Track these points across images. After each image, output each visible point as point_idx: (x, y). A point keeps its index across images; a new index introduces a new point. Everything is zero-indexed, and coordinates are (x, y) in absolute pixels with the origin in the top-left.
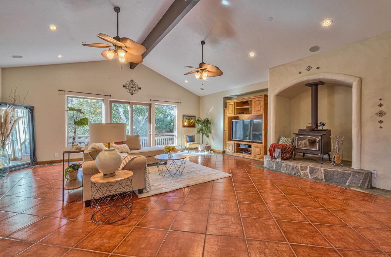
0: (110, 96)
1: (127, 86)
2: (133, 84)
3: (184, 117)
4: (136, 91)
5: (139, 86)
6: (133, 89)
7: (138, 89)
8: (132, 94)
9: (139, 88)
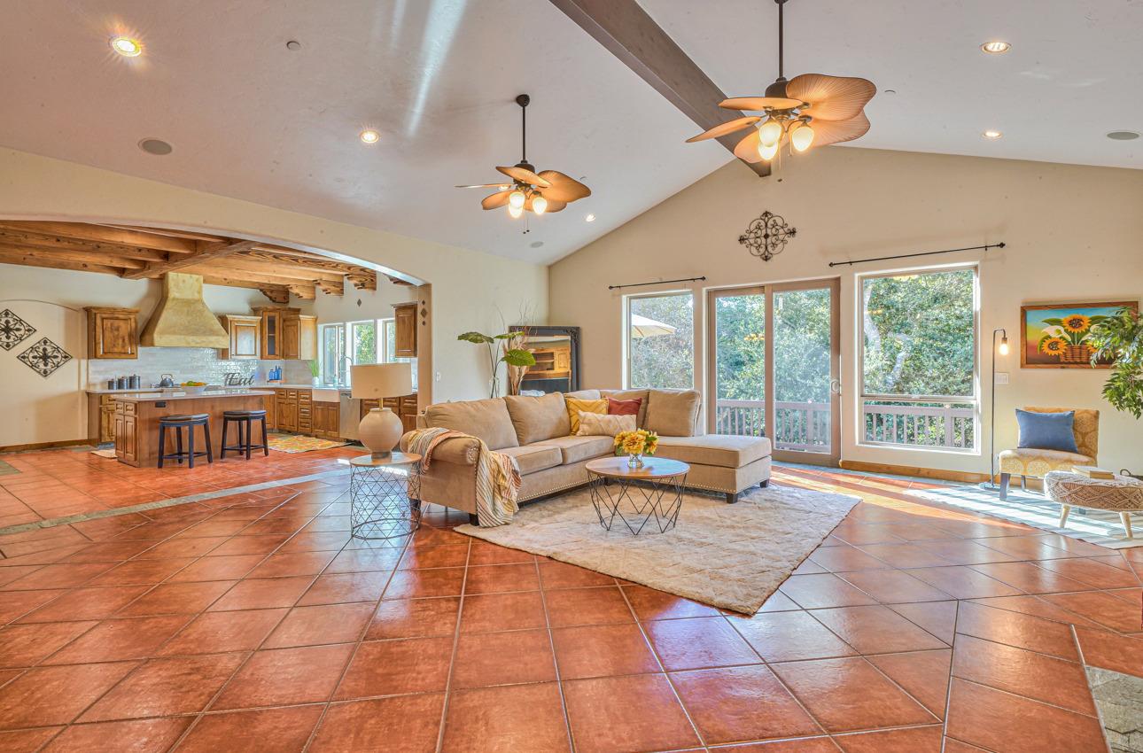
0: (703, 278)
1: (752, 235)
2: (769, 224)
3: (1030, 314)
4: (780, 245)
5: (790, 227)
6: (769, 240)
7: (786, 238)
8: (766, 259)
9: (791, 233)
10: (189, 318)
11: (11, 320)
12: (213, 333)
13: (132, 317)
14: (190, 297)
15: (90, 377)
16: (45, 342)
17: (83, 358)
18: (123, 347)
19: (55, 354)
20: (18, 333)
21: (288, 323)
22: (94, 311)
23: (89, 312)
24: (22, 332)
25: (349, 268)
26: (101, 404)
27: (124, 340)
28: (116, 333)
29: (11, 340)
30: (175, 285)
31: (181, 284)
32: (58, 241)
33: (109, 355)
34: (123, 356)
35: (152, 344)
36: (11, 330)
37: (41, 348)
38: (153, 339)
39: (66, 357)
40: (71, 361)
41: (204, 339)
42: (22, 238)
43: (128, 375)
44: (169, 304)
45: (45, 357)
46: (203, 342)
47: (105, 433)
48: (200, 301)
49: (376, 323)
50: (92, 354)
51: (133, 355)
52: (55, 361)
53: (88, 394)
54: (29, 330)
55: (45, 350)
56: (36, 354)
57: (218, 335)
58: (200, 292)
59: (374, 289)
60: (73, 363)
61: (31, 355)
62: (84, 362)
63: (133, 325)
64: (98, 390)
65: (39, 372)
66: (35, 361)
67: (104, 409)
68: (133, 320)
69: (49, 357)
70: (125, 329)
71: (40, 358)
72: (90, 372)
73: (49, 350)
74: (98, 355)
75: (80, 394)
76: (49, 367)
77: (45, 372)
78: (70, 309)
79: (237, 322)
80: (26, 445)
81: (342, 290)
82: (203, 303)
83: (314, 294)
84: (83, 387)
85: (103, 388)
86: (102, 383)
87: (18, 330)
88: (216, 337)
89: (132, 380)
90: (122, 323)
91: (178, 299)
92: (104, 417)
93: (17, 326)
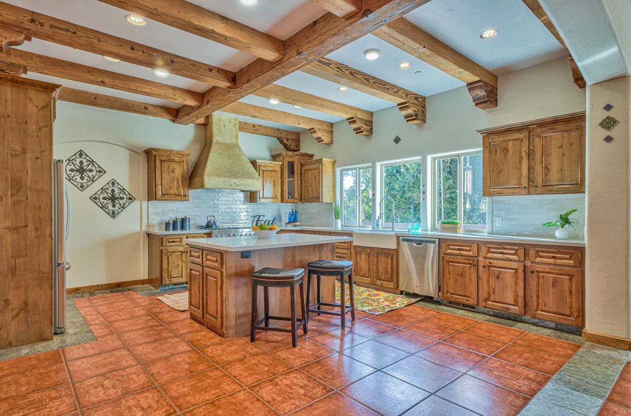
10: (231, 161)
11: (84, 161)
12: (249, 176)
13: (184, 159)
14: (229, 142)
15: (150, 217)
16: (113, 184)
17: (144, 200)
18: (178, 189)
19: (121, 195)
20: (90, 174)
21: (307, 168)
22: (154, 153)
23: (149, 154)
24: (94, 173)
25: (407, 95)
26: (162, 246)
27: (178, 183)
28: (172, 175)
29: (85, 181)
30: (217, 129)
31: (222, 129)
32: (133, 49)
33: (166, 197)
34: (178, 198)
35: (202, 186)
36: (85, 170)
37: (110, 189)
38: (203, 181)
39: (130, 199)
40: (134, 203)
41: (242, 181)
42: (95, 41)
43: (182, 216)
44: (214, 148)
45: (113, 199)
46: (242, 184)
47: (165, 275)
48: (236, 145)
49: (424, 160)
50: (151, 196)
51: (185, 198)
52: (121, 202)
53: (149, 235)
54: (100, 172)
55: (113, 191)
56: (105, 195)
57: (253, 178)
58: (236, 137)
59: (424, 121)
60: (135, 205)
61: (102, 196)
62: (145, 203)
63: (185, 167)
64: (157, 231)
65: (108, 213)
66: (105, 202)
67: (164, 251)
68: (185, 163)
69: (117, 199)
70: (179, 171)
71: (109, 199)
72: (150, 214)
73: (117, 191)
74: (158, 198)
75: (142, 233)
76: (116, 208)
77: (113, 213)
78: (133, 150)
79: (264, 166)
80: (98, 285)
81: (372, 129)
82: (239, 148)
83: (332, 138)
84: (144, 229)
85: (160, 229)
86: (160, 224)
87: (91, 171)
88: (252, 180)
89: (183, 221)
90: (176, 166)
91: (220, 143)
92: (165, 258)
93: (90, 167)
